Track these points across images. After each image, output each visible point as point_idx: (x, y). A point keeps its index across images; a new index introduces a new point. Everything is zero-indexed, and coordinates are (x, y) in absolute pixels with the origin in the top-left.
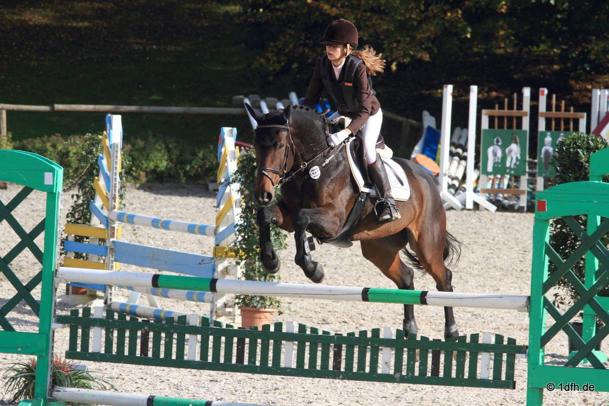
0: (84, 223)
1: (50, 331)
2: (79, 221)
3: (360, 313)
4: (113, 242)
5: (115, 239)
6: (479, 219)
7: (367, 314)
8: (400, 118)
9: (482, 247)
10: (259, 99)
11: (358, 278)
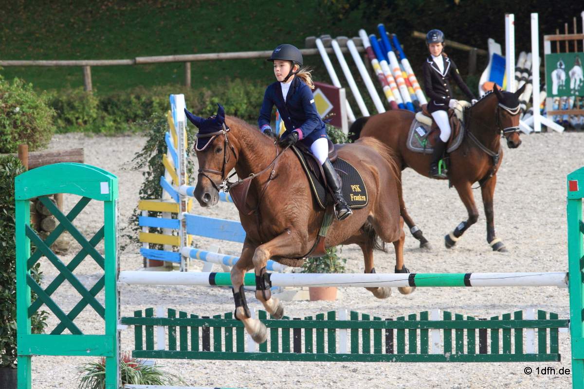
0: (156, 198)
1: (116, 332)
2: (152, 197)
3: (425, 265)
4: (185, 215)
5: (186, 213)
6: (546, 141)
7: (431, 267)
8: (466, 48)
9: (548, 177)
10: (330, 38)
11: (425, 224)
